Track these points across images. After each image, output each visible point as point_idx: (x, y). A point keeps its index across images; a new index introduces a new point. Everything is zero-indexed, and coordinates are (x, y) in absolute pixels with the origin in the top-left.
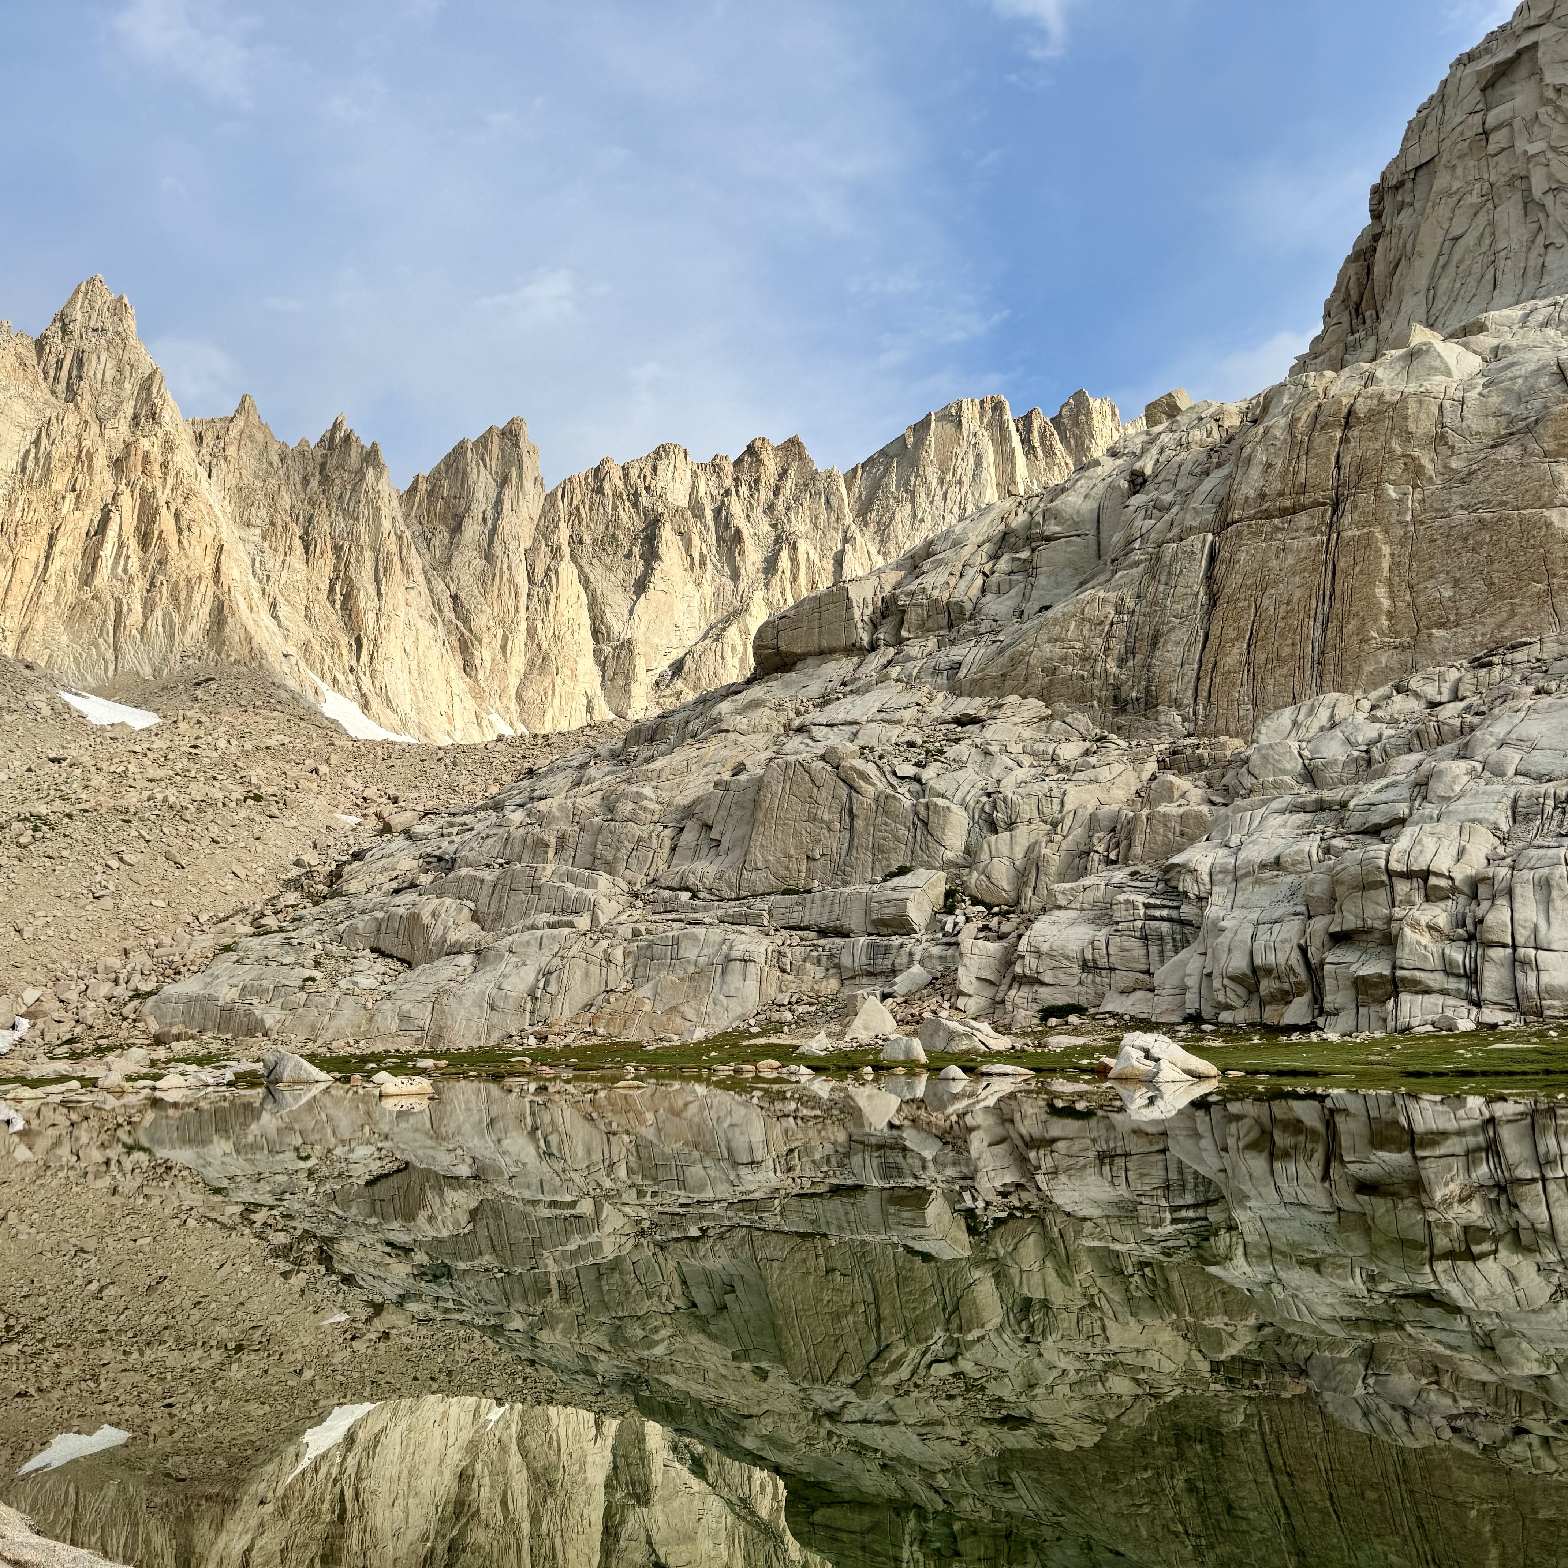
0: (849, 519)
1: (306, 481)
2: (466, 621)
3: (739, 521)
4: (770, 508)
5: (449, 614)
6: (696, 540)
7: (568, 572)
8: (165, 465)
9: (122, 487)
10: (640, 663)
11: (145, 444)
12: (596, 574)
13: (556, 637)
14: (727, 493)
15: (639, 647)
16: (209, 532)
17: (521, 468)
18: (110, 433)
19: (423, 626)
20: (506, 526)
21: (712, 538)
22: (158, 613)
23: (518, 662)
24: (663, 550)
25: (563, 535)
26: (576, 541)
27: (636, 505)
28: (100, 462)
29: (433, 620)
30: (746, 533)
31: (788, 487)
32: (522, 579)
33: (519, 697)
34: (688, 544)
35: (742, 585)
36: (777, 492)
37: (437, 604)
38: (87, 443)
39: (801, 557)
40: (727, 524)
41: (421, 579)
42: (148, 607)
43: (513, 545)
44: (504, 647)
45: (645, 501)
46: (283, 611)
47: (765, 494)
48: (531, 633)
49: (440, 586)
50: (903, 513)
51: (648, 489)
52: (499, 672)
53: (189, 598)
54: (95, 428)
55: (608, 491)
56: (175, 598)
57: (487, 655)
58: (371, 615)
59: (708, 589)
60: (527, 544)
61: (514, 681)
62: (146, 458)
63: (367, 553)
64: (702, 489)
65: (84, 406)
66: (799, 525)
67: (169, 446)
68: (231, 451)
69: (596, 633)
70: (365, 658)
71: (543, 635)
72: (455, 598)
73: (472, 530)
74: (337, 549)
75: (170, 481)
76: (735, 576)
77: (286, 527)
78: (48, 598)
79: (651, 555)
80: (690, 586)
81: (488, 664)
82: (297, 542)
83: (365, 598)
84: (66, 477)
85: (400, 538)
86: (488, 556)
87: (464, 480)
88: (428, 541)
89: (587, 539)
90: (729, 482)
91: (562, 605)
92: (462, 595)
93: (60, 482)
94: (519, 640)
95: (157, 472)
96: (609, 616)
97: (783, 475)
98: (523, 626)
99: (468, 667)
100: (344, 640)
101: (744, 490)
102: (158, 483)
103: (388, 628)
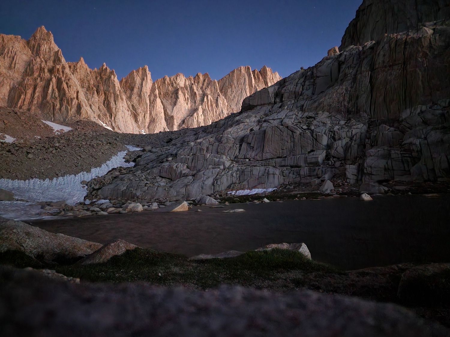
0: (219, 91)
1: (96, 78)
2: (135, 111)
3: (195, 90)
4: (202, 88)
5: (131, 109)
6: (186, 94)
7: (158, 100)
8: (63, 72)
9: (53, 76)
10: (175, 121)
11: (58, 67)
12: (164, 101)
13: (156, 115)
14: (193, 84)
15: (175, 117)
16: (75, 88)
17: (147, 77)
18: (48, 64)
19: (126, 111)
20: (144, 89)
21: (190, 94)
22: (64, 106)
23: (148, 120)
24: (179, 96)
25: (157, 92)
26: (160, 94)
27: (173, 86)
28: (46, 70)
29: (128, 110)
30: (197, 93)
31: (205, 84)
32: (148, 102)
33: (148, 128)
34: (185, 95)
35: (197, 105)
36: (203, 85)
37: (128, 107)
38: (43, 66)
39: (209, 99)
40: (193, 91)
41: (125, 101)
42: (61, 105)
43: (146, 94)
44: (144, 117)
45: (175, 85)
46: (93, 107)
47: (201, 85)
48: (151, 114)
49: (129, 103)
50: (229, 90)
51: (175, 83)
52: (143, 122)
53: (72, 103)
54: (44, 63)
55: (166, 83)
56: (68, 103)
57: (141, 119)
58: (114, 109)
59: (189, 105)
60: (149, 94)
61: (147, 124)
62: (58, 69)
63: (112, 95)
64: (187, 83)
65: (41, 57)
66: (208, 92)
67: (63, 68)
68: (78, 70)
69: (165, 114)
70: (113, 118)
71: (153, 114)
72: (133, 106)
73: (136, 90)
74: (105, 94)
75: (64, 76)
76: (195, 102)
77: (92, 88)
78: (35, 102)
79: (177, 97)
80: (185, 104)
81: (141, 121)
82: (95, 92)
83: (112, 104)
84: (38, 74)
85: (120, 91)
86: (140, 96)
87: (134, 79)
88: (126, 93)
89: (162, 93)
90: (193, 82)
91: (157, 108)
92: (134, 105)
93: (36, 75)
94: (148, 115)
95: (61, 73)
96: (168, 111)
97: (204, 81)
98: (149, 112)
99: (136, 121)
100: (108, 115)
101: (196, 84)
102: (61, 76)
103: (118, 111)
